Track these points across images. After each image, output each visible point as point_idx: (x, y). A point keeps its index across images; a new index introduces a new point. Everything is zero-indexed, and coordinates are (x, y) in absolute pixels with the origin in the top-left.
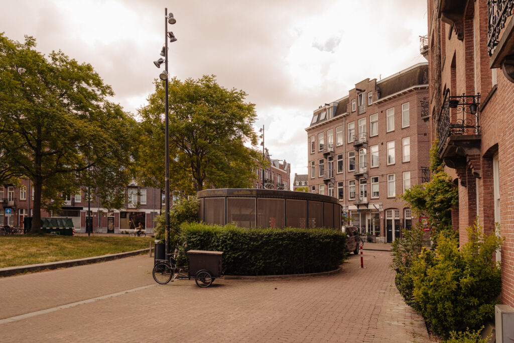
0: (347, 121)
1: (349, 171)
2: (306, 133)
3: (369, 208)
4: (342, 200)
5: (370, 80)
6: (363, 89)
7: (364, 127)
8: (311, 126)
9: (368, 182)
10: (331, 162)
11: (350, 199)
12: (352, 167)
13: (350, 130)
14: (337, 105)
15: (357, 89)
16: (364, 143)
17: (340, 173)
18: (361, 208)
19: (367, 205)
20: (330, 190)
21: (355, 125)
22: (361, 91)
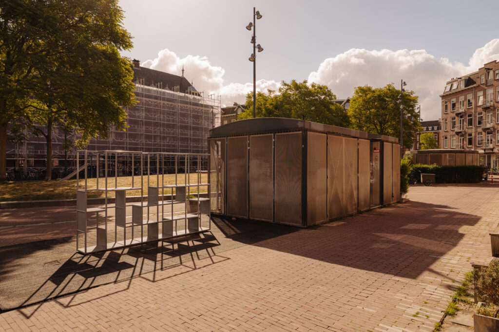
0: (476, 91)
1: (478, 125)
2: (441, 98)
3: (494, 151)
4: (471, 146)
5: (497, 62)
6: (491, 68)
7: (491, 94)
8: (444, 93)
9: (493, 133)
10: (462, 119)
11: (477, 145)
12: (480, 123)
13: (479, 97)
14: (467, 78)
15: (486, 69)
16: (491, 106)
17: (470, 127)
18: (486, 152)
19: (492, 149)
20: (461, 139)
21: (483, 93)
22: (489, 69)
